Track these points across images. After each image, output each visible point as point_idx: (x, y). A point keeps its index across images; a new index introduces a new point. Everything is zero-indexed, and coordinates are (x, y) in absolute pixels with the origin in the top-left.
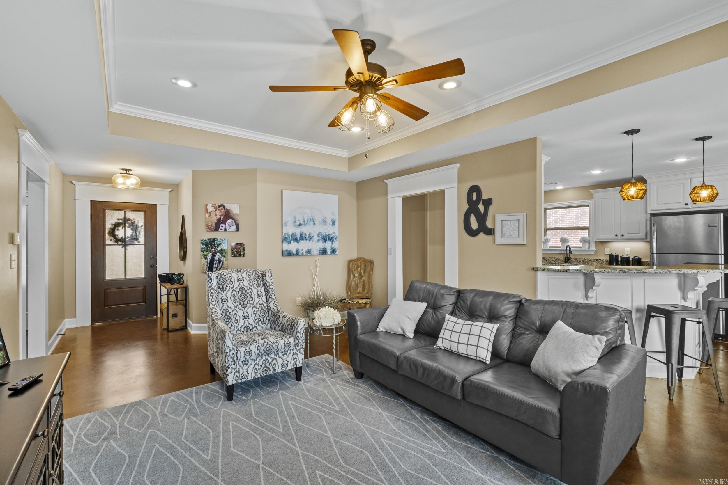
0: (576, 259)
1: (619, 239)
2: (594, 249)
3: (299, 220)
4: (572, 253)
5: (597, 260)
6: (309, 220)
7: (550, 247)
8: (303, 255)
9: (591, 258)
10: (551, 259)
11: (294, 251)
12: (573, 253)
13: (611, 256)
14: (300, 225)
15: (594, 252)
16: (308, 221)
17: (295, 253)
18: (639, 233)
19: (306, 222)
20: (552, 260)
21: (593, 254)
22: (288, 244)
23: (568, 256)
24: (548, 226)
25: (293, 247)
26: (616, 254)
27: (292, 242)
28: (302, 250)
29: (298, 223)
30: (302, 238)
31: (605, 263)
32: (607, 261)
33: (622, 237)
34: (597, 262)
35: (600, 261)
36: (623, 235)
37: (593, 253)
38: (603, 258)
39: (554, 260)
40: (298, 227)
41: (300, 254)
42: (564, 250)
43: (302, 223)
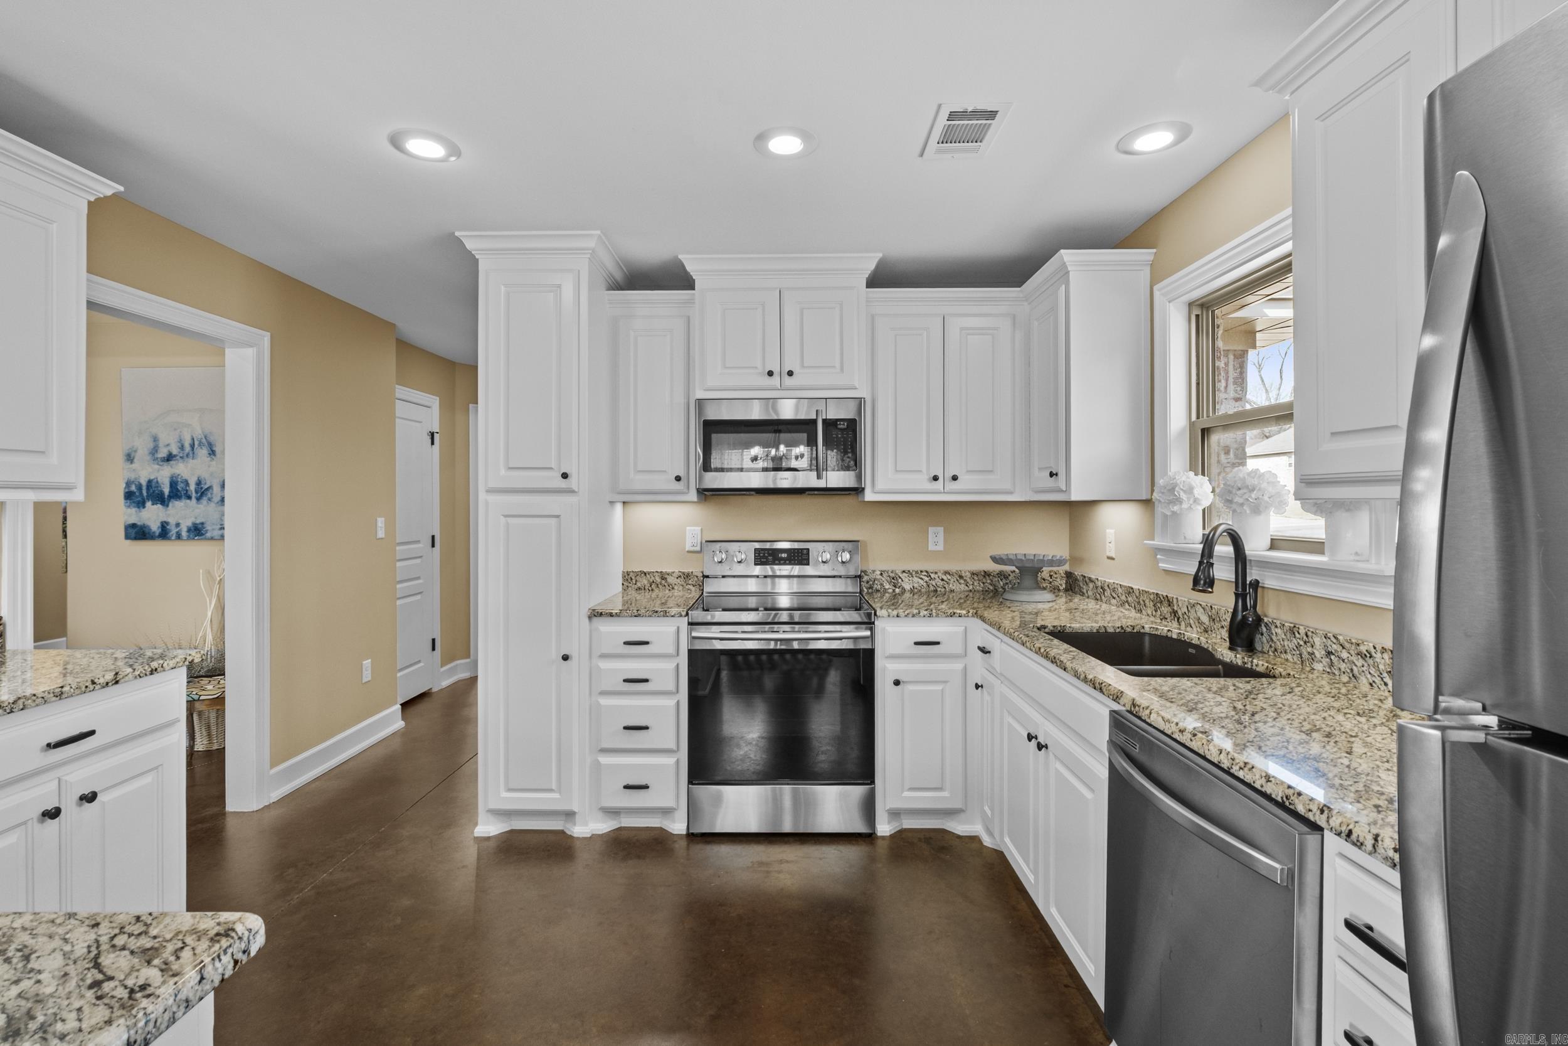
3: (168, 445)
6: (196, 443)
8: (179, 537)
9: (1370, 636)
11: (155, 527)
14: (170, 458)
16: (192, 446)
17: (157, 534)
19: (188, 448)
22: (136, 509)
25: (152, 515)
27: (149, 504)
28: (178, 525)
29: (162, 454)
30: (177, 491)
40: (165, 464)
41: (173, 531)
43: (175, 451)
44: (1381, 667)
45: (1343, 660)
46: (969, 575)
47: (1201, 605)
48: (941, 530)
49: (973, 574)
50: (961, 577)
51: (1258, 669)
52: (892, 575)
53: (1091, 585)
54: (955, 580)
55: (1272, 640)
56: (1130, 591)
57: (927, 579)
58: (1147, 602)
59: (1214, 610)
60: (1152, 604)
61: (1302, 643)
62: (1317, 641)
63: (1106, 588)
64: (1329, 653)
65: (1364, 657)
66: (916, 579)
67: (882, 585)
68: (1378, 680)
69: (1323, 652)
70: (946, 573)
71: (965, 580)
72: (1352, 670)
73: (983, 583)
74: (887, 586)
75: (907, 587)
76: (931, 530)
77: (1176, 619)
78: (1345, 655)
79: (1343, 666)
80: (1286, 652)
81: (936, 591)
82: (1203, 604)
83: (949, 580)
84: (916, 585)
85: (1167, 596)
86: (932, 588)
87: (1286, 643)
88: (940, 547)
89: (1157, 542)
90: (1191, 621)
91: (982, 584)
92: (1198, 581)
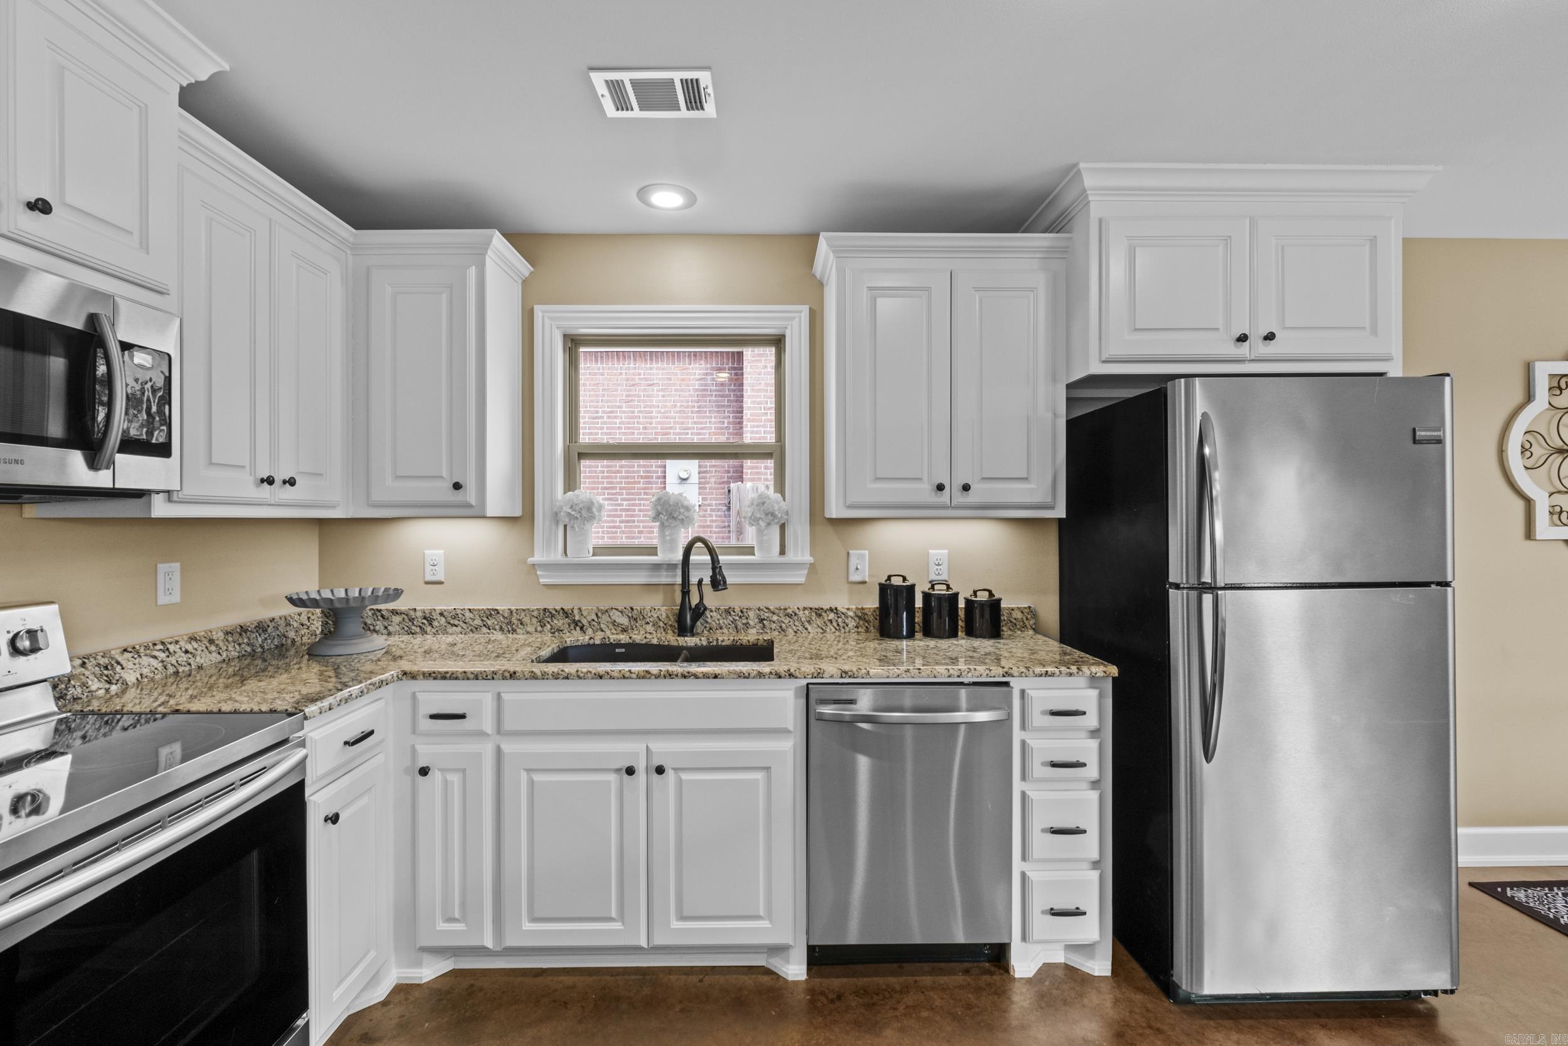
0: (728, 612)
1: (944, 507)
2: (808, 558)
4: (729, 580)
5: (819, 612)
7: (598, 551)
9: (795, 602)
10: (605, 619)
12: (731, 578)
13: (886, 590)
15: (806, 572)
18: (1025, 479)
20: (614, 623)
21: (802, 580)
23: (695, 600)
24: (585, 437)
26: (904, 579)
31: (852, 624)
32: (862, 617)
33: (960, 498)
34: (819, 622)
35: (832, 616)
36: (966, 488)
37: (799, 577)
38: (843, 602)
39: (624, 621)
42: (671, 567)
44: (803, 619)
45: (774, 622)
46: (221, 635)
47: (617, 609)
48: (176, 566)
49: (227, 633)
50: (211, 641)
51: (724, 644)
52: (103, 661)
53: (397, 619)
54: (204, 648)
55: (707, 622)
56: (492, 613)
57: (162, 655)
58: (526, 620)
59: (635, 611)
60: (534, 620)
61: (737, 618)
62: (751, 614)
63: (436, 616)
64: (761, 620)
65: (790, 616)
66: (145, 660)
67: (84, 685)
68: (801, 628)
69: (757, 620)
70: (192, 639)
71: (217, 646)
72: (781, 627)
73: (240, 645)
74: (94, 685)
75: (131, 677)
76: (162, 568)
77: (578, 628)
78: (775, 618)
79: (773, 626)
80: (721, 628)
81: (177, 673)
82: (620, 608)
83: (196, 649)
84: (145, 671)
85: (562, 609)
86: (171, 670)
87: (721, 622)
88: (176, 598)
89: (538, 558)
90: (602, 626)
91: (237, 647)
92: (718, 583)
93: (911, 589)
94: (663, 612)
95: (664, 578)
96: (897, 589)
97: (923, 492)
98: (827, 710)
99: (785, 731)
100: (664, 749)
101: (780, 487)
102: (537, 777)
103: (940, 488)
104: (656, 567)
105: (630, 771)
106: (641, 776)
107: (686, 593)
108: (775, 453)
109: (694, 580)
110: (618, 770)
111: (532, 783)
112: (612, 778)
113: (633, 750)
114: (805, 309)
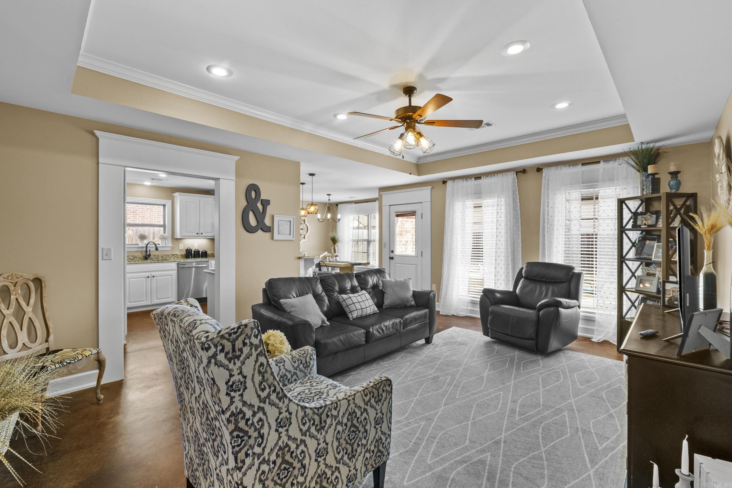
0: (155, 255)
1: (198, 237)
2: (171, 245)
5: (173, 255)
9: (168, 253)
12: (159, 249)
13: (187, 250)
18: (211, 232)
23: (148, 253)
32: (182, 256)
35: (176, 255)
36: (202, 234)
37: (170, 249)
38: (178, 253)
39: (133, 258)
42: (143, 247)
45: (165, 257)
59: (135, 256)
61: (157, 257)
62: (160, 256)
64: (162, 257)
68: (170, 258)
82: (131, 255)
92: (157, 249)
93: (191, 250)
94: (141, 256)
95: (141, 250)
96: (189, 250)
97: (195, 234)
98: (181, 266)
99: (175, 270)
100: (153, 274)
101: (165, 232)
102: (130, 280)
103: (198, 234)
104: (139, 247)
105: (148, 277)
106: (150, 278)
107: (146, 252)
108: (164, 226)
109: (148, 250)
110: (145, 277)
111: (129, 281)
112: (144, 279)
113: (148, 274)
114: (170, 201)
